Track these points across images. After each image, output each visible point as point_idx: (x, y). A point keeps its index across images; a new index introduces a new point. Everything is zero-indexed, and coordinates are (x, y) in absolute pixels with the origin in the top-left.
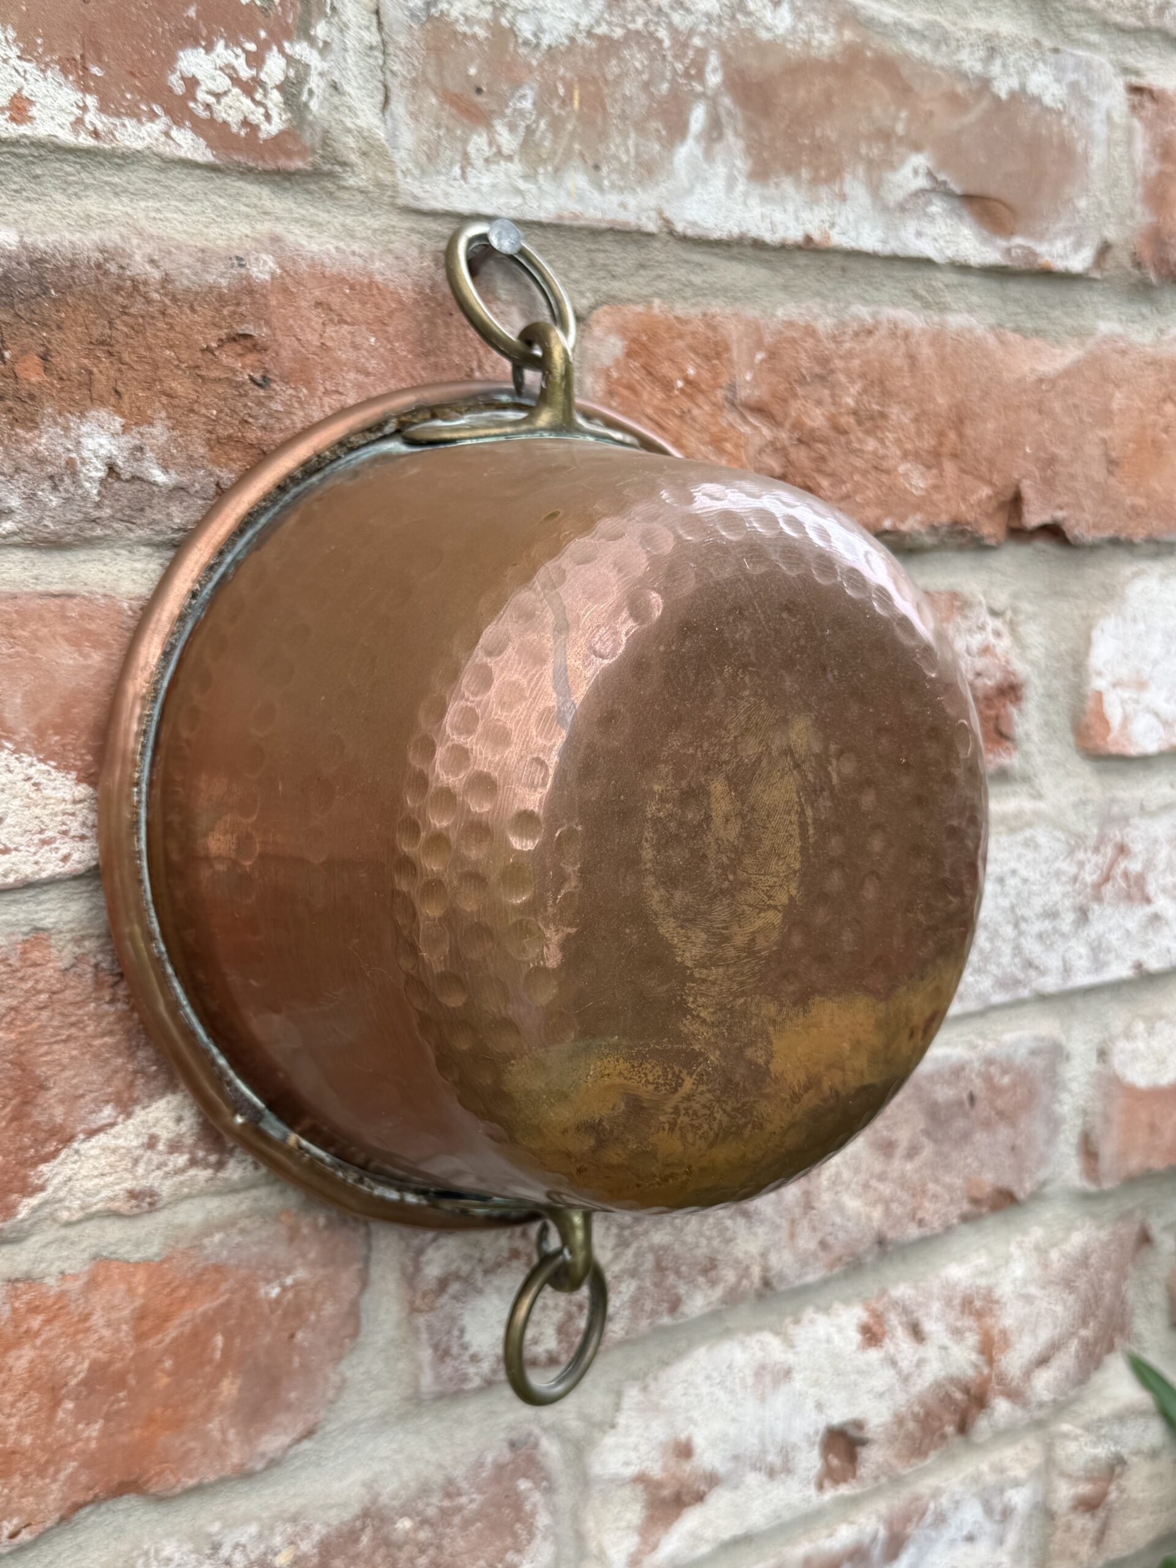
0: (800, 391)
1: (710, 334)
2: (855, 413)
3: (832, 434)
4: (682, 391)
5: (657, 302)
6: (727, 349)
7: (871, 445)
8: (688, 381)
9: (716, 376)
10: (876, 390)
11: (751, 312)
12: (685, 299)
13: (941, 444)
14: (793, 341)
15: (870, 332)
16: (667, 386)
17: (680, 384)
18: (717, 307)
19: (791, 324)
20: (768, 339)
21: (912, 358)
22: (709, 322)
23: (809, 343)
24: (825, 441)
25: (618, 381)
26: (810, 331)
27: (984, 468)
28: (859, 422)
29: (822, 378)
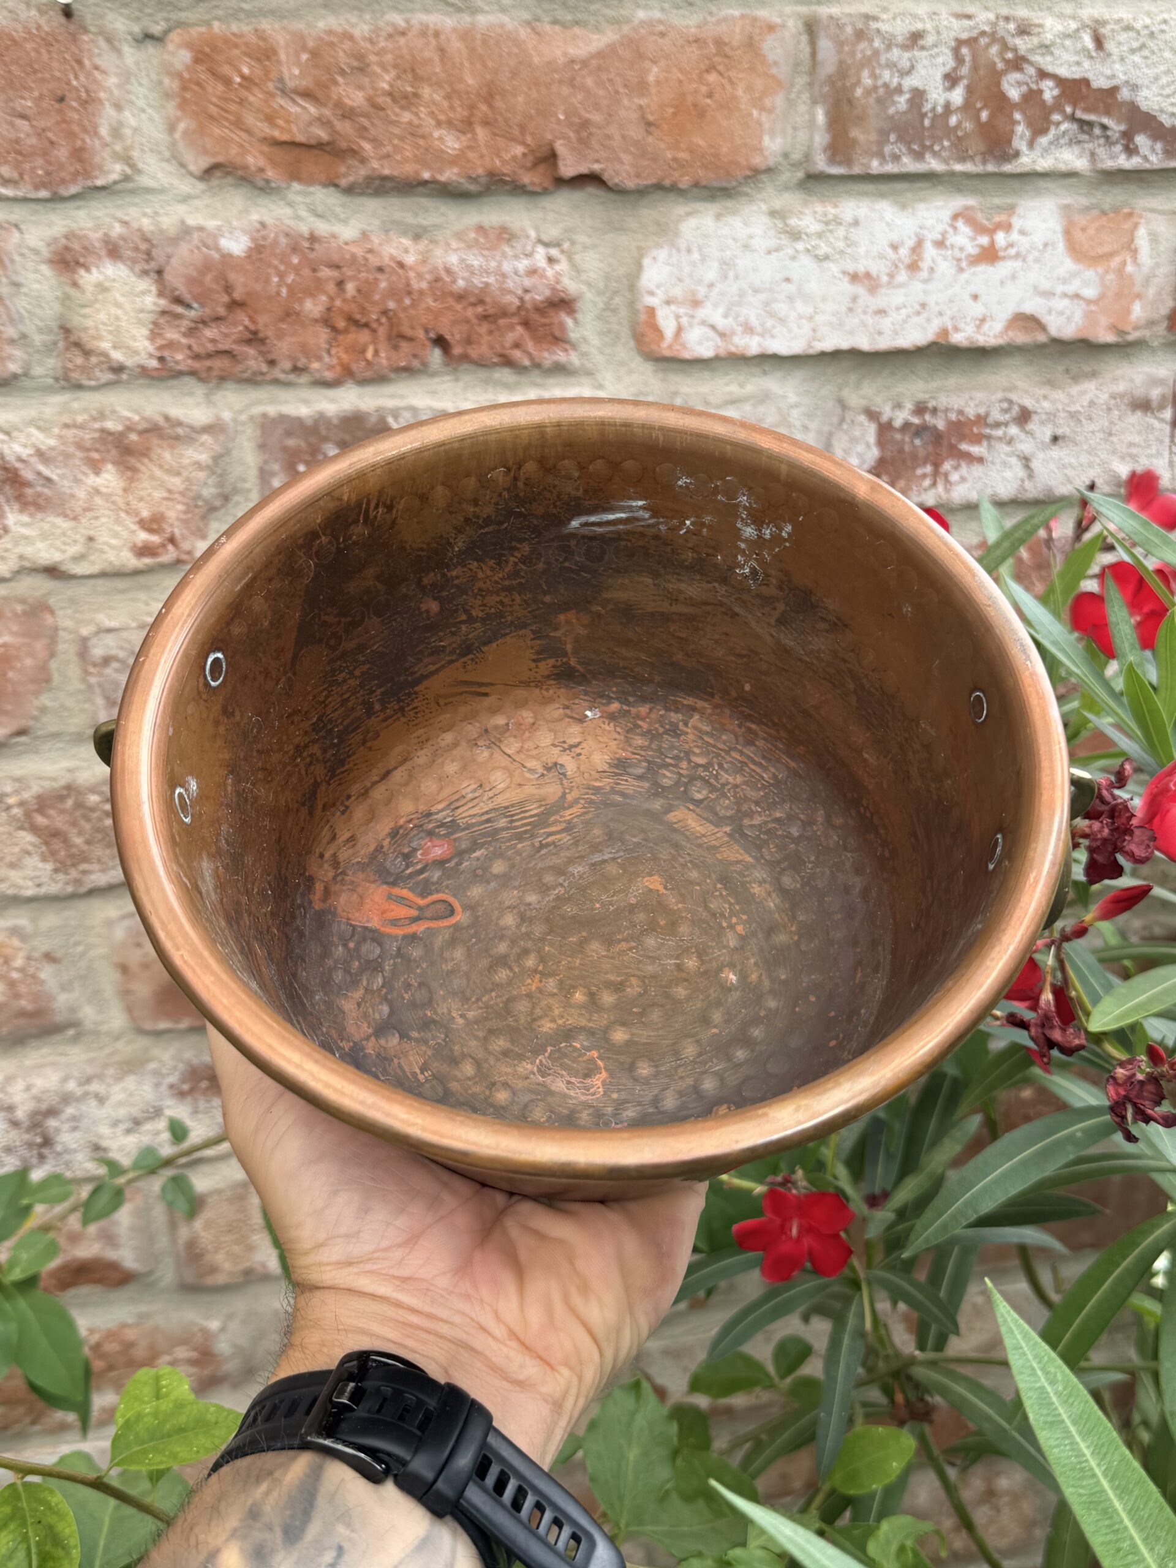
0: (340, 79)
1: (261, 43)
2: (390, 94)
3: (371, 110)
4: (240, 84)
5: (216, 25)
6: (275, 52)
7: (406, 117)
8: (243, 77)
9: (267, 72)
10: (410, 76)
11: (298, 26)
12: (239, 20)
13: (472, 115)
14: (332, 44)
15: (403, 34)
16: (227, 82)
17: (238, 80)
18: (265, 25)
19: (330, 32)
20: (311, 44)
21: (442, 50)
22: (260, 34)
23: (347, 45)
24: (366, 115)
25: (190, 81)
26: (348, 36)
27: (516, 131)
28: (395, 100)
29: (362, 70)
